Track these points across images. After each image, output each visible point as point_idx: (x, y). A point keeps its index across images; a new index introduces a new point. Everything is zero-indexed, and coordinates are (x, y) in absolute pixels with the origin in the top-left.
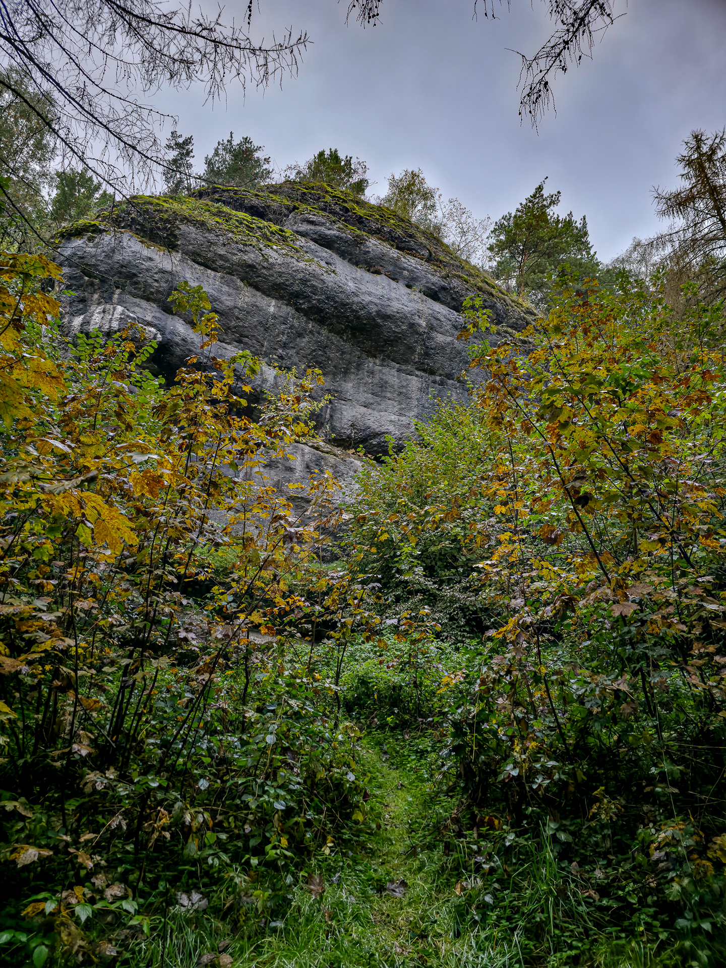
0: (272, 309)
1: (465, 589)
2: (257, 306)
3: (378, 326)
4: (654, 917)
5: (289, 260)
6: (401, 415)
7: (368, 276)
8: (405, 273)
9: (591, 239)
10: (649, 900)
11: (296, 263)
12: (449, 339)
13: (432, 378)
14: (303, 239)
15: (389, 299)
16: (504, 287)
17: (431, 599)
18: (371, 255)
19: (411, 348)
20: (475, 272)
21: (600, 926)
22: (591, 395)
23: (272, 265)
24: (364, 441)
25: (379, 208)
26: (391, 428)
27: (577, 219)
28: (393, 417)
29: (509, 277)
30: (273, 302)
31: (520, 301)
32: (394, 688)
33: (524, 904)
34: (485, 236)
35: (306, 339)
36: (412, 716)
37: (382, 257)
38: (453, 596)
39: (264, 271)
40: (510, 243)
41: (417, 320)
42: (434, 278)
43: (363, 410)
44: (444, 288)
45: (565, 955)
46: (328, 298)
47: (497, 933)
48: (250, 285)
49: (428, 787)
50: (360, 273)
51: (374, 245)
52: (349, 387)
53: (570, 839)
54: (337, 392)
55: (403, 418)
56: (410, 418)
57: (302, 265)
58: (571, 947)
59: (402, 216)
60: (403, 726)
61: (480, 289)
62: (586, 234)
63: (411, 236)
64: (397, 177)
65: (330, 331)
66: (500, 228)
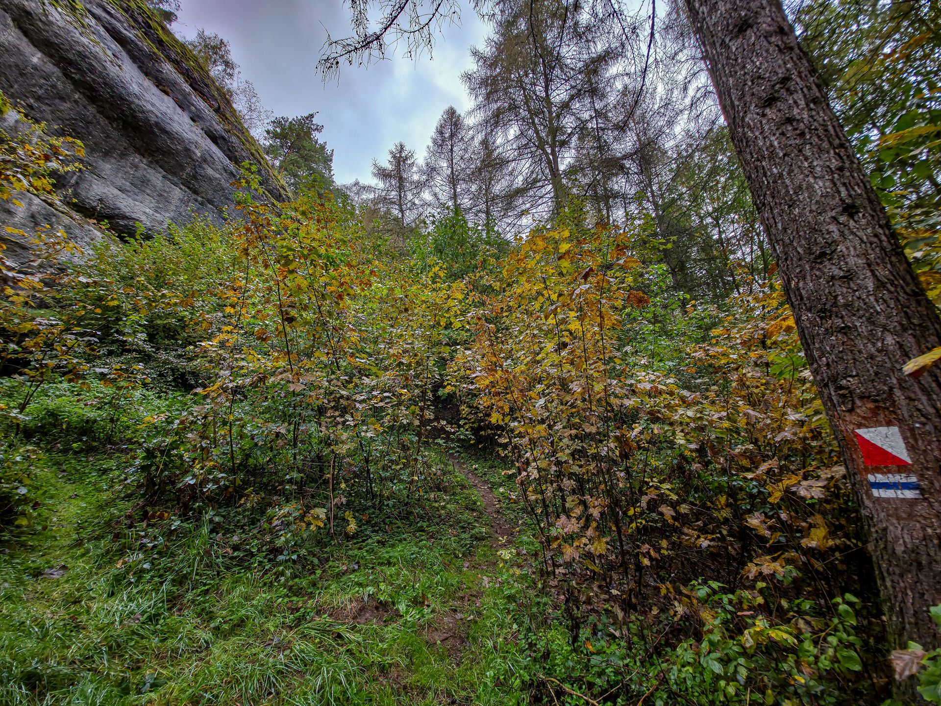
0: (35, 60)
1: (180, 356)
2: (19, 49)
3: (154, 133)
4: (265, 558)
5: (71, 28)
6: (156, 211)
7: (154, 90)
8: (193, 108)
9: (333, 165)
10: (264, 549)
11: (78, 35)
12: (218, 176)
13: (195, 196)
14: (93, 21)
15: (171, 119)
16: (270, 163)
17: (146, 358)
18: (163, 76)
19: (181, 165)
20: (252, 141)
21: (228, 568)
22: (312, 260)
23: (51, 23)
24: (110, 217)
25: (183, 46)
26: (143, 218)
27: (328, 148)
28: (148, 210)
29: (276, 158)
30: (39, 55)
31: (279, 178)
32: (87, 422)
33: (176, 565)
34: (266, 121)
35: (68, 105)
36: (101, 443)
37: (174, 84)
38: (168, 359)
39: (40, 24)
40: (282, 136)
41: (193, 148)
42: (219, 128)
43: (116, 192)
44: (223, 138)
45: (199, 590)
46: (105, 84)
47: (148, 587)
48: (20, 28)
49: (104, 496)
50: (147, 83)
51: (167, 68)
52: (106, 167)
53: (222, 519)
54: (91, 165)
55: (156, 214)
56: (165, 218)
57: (85, 40)
58: (205, 585)
59: (203, 66)
60: (89, 450)
61: (252, 154)
62: (331, 160)
63: (206, 85)
64: (205, 33)
65: (99, 112)
66: (277, 123)
